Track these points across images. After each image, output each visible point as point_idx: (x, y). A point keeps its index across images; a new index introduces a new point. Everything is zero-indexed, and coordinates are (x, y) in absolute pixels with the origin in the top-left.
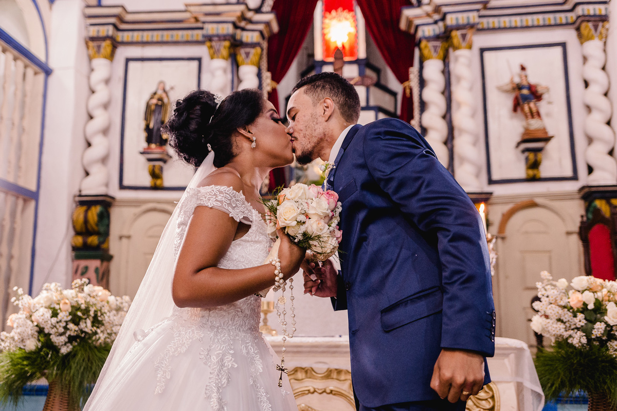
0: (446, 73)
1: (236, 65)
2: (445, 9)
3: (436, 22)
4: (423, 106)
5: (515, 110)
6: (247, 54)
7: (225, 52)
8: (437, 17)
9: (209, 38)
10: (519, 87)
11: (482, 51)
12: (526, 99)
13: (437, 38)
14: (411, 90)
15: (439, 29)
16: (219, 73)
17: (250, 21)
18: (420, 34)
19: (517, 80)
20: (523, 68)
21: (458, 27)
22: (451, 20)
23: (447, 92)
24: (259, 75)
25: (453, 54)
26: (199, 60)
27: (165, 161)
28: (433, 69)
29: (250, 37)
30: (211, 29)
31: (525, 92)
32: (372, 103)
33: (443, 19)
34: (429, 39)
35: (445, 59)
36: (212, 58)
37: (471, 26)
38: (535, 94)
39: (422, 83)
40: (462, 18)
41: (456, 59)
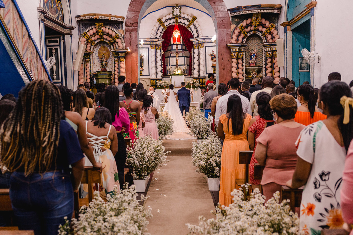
0: (199, 51)
1: (156, 49)
2: (198, 40)
3: (197, 41)
4: (194, 58)
5: (211, 60)
6: (158, 47)
7: (154, 48)
8: (197, 40)
9: (151, 45)
10: (212, 55)
11: (206, 47)
12: (213, 58)
13: (197, 44)
14: (192, 54)
15: (197, 43)
16: (153, 52)
17: (159, 41)
18: (194, 43)
19: (212, 54)
20: (213, 51)
21: (201, 43)
22: (199, 42)
23: (199, 55)
24: (161, 51)
25: (200, 48)
26: (148, 48)
27: (142, 70)
28: (196, 50)
29: (159, 43)
30: (151, 43)
31: (213, 56)
32: (184, 56)
33: (198, 41)
34: (195, 44)
35: (199, 48)
36: (152, 49)
37: (203, 43)
38: (215, 57)
39: (194, 53)
40: (202, 41)
41: (201, 49)
